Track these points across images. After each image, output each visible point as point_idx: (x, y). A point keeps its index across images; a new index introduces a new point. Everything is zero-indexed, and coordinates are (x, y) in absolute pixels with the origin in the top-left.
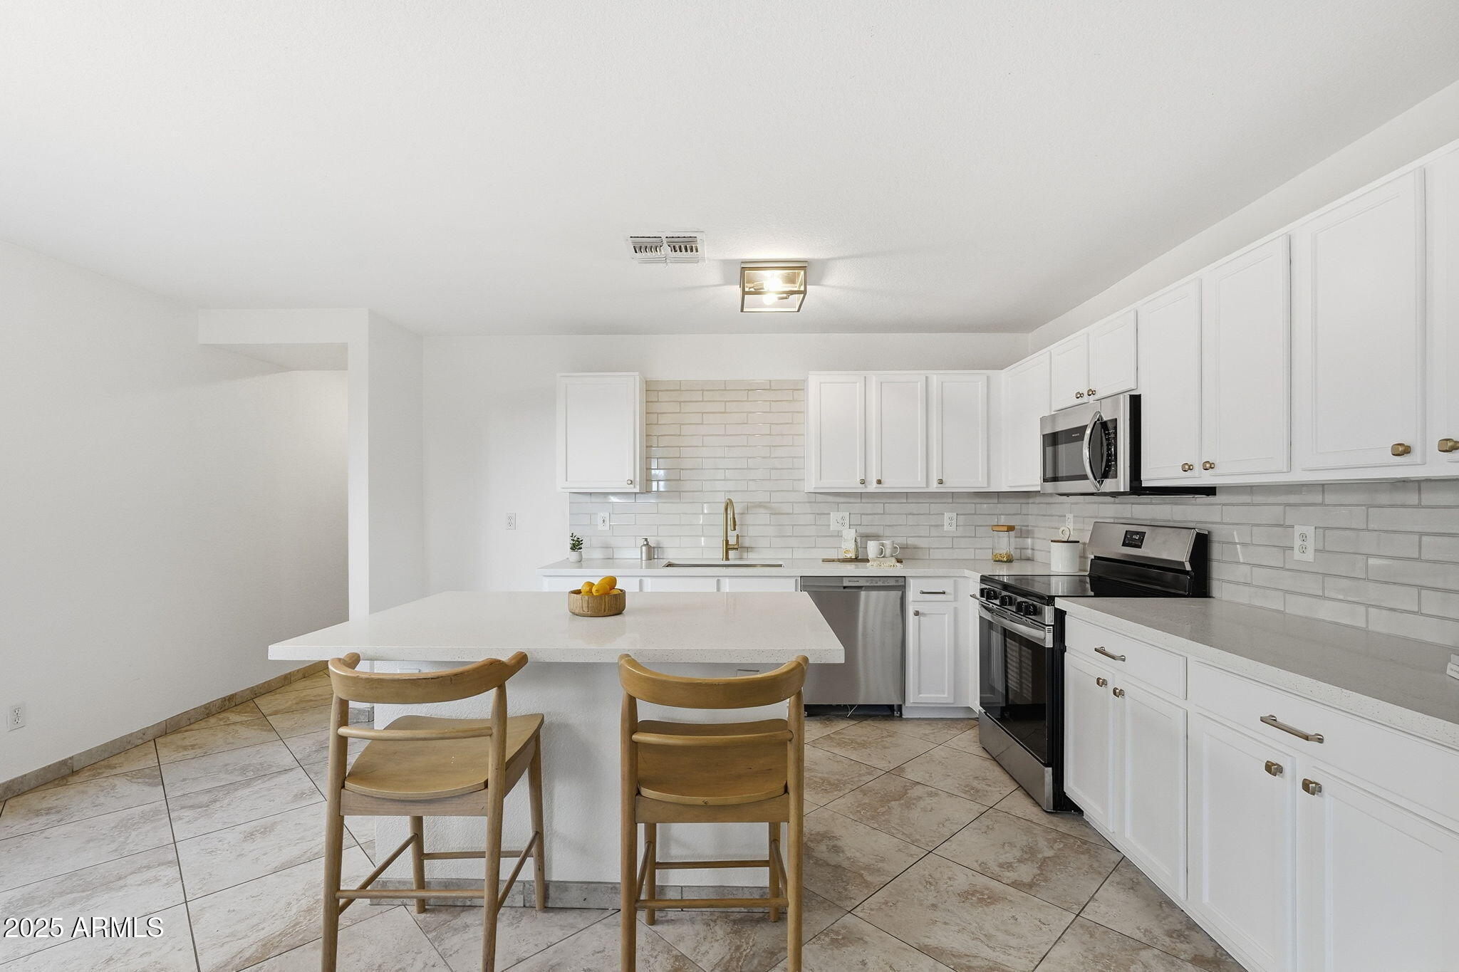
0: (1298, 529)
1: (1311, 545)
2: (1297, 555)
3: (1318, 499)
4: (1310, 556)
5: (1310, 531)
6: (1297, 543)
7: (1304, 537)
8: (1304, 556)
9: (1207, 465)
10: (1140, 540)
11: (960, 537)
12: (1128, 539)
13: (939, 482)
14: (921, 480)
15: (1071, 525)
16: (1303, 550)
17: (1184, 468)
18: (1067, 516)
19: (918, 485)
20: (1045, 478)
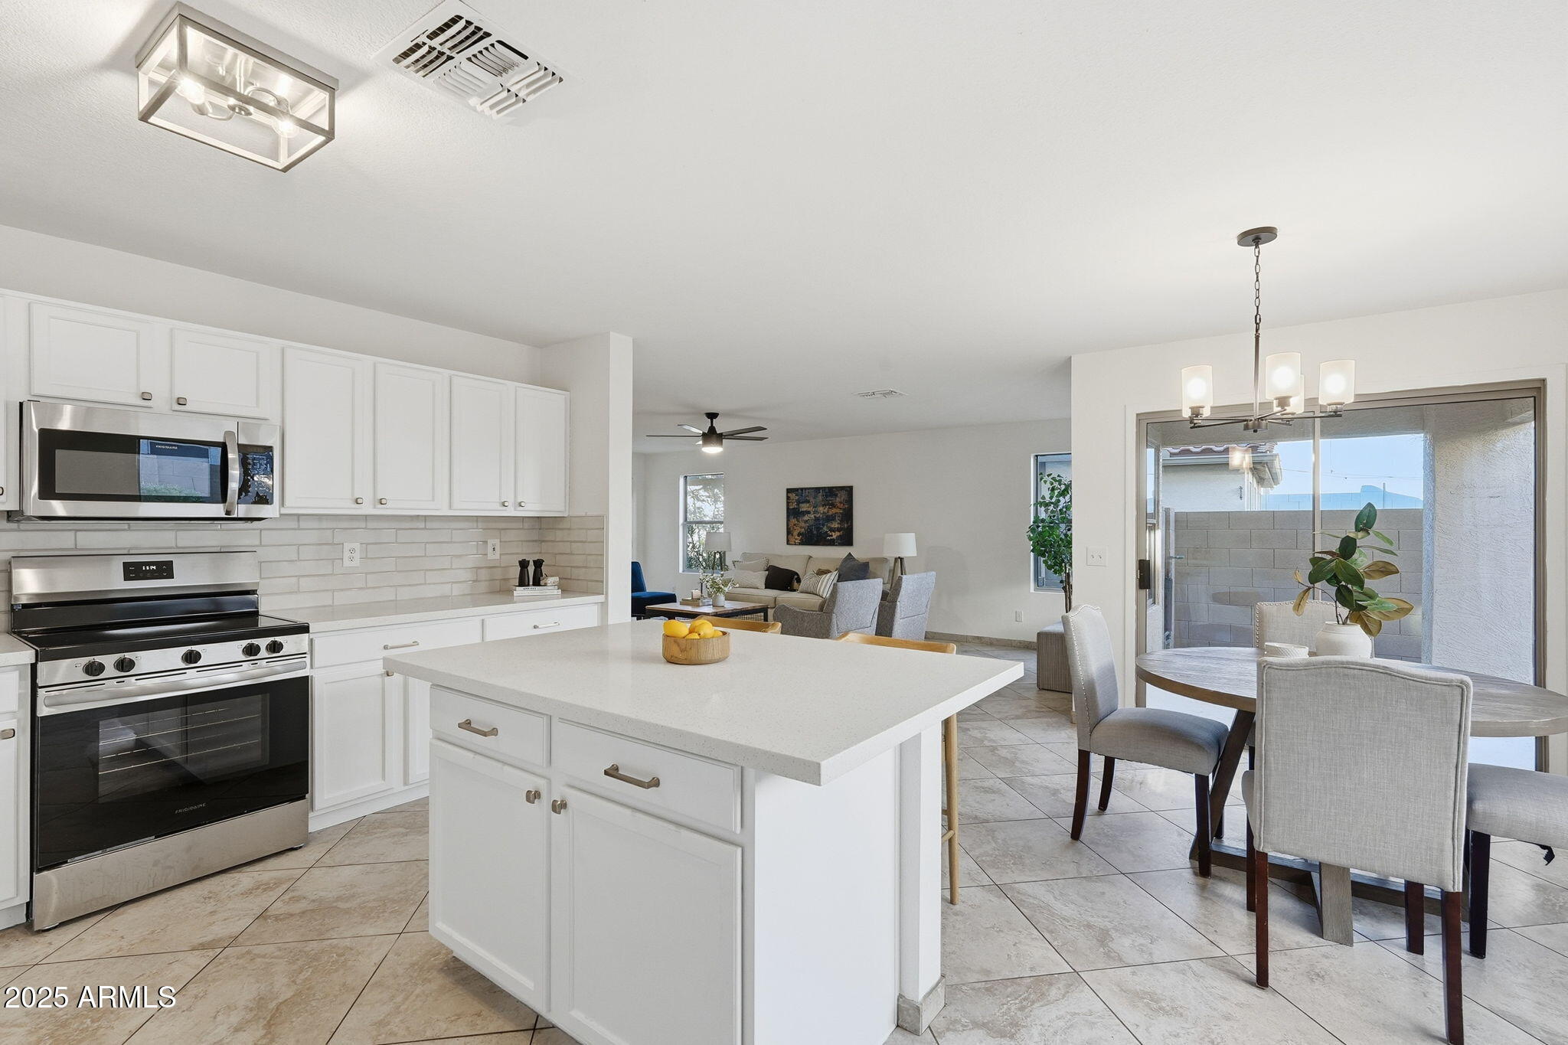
0: (347, 546)
1: (357, 555)
2: (347, 563)
3: (362, 524)
4: (356, 563)
5: (357, 546)
6: (347, 554)
7: (352, 551)
8: (353, 564)
9: (383, 501)
10: (165, 570)
12: (134, 571)
16: (351, 559)
17: (357, 502)
20: (46, 493)
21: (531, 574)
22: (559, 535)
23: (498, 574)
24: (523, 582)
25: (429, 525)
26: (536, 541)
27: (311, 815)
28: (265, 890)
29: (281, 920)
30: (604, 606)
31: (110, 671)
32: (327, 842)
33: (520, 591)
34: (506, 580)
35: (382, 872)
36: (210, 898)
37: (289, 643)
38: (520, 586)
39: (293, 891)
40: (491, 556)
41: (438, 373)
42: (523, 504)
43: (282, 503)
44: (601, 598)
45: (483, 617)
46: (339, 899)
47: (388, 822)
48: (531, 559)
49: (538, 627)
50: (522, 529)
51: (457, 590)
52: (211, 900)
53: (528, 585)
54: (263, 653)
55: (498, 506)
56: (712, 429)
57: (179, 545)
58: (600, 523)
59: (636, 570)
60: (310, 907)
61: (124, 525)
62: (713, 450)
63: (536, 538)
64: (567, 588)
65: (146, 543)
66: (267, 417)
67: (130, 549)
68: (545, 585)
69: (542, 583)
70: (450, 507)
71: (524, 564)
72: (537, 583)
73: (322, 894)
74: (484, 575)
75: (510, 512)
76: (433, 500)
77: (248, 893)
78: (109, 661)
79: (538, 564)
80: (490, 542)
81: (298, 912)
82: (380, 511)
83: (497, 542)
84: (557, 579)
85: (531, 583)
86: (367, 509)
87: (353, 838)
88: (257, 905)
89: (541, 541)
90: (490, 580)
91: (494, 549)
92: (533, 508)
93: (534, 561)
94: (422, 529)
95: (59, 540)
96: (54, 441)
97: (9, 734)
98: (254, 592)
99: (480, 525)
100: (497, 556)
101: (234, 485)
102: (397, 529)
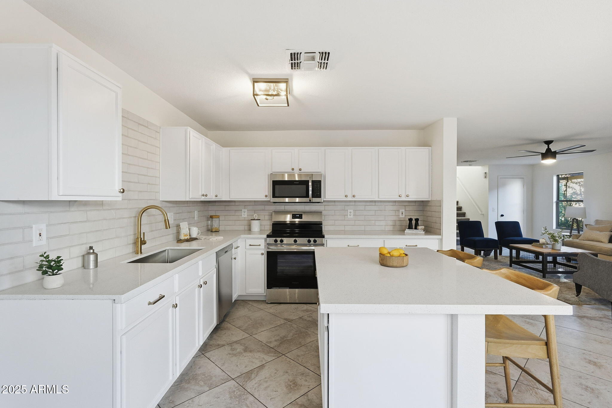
0: (349, 211)
1: (352, 214)
2: (349, 217)
3: (354, 204)
4: (352, 216)
5: (352, 211)
6: (349, 214)
7: (350, 212)
9: (354, 196)
10: (300, 217)
11: (198, 222)
12: (294, 216)
13: (216, 196)
14: (212, 194)
15: (246, 213)
16: (350, 215)
17: (346, 196)
18: (243, 210)
19: (211, 197)
20: (274, 196)
21: (413, 224)
22: (428, 208)
24: (410, 227)
26: (421, 211)
30: (441, 240)
31: (279, 242)
33: (407, 231)
37: (319, 240)
38: (408, 229)
40: (401, 216)
41: (374, 149)
42: (408, 196)
43: (324, 198)
44: (439, 237)
45: (385, 239)
50: (415, 205)
51: (386, 228)
53: (412, 229)
54: (312, 243)
55: (397, 197)
56: (548, 150)
57: (306, 209)
58: (440, 203)
61: (294, 204)
62: (549, 162)
64: (427, 231)
66: (321, 172)
67: (295, 210)
68: (419, 229)
70: (379, 198)
71: (410, 220)
72: (416, 228)
74: (398, 223)
75: (403, 199)
76: (373, 195)
77: (303, 311)
78: (279, 239)
79: (417, 220)
80: (401, 211)
82: (354, 199)
83: (404, 210)
84: (423, 227)
85: (413, 227)
86: (350, 198)
88: (301, 314)
89: (424, 211)
90: (400, 226)
91: (402, 213)
92: (413, 197)
93: (415, 219)
94: (374, 205)
95: (282, 208)
96: (275, 183)
97: (262, 254)
98: (322, 224)
99: (397, 204)
100: (404, 216)
101: (310, 193)
102: (365, 205)
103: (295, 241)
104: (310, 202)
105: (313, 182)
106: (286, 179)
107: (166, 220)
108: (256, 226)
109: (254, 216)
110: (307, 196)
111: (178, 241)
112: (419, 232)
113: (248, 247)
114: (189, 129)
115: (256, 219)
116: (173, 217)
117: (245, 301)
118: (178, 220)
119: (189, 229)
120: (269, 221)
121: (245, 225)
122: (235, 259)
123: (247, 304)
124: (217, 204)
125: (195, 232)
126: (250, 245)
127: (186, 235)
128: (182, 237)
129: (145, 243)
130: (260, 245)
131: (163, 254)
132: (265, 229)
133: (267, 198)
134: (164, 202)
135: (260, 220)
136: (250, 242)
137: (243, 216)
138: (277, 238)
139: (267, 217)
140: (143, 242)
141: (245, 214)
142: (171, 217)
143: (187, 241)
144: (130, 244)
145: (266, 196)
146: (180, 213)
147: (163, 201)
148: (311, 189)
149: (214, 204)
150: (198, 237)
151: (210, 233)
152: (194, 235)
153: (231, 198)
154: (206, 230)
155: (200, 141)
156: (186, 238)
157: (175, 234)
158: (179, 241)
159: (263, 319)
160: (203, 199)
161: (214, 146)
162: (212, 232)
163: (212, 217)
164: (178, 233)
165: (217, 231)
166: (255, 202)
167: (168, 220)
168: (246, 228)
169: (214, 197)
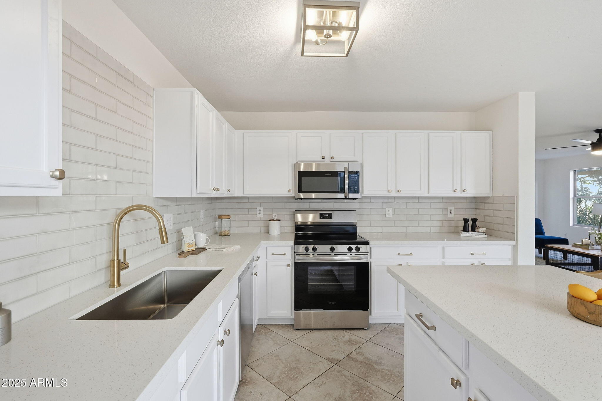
0: (388, 209)
1: (391, 213)
2: (387, 216)
3: (393, 200)
4: (391, 216)
5: (391, 209)
6: (387, 212)
7: (389, 211)
8: (389, 216)
9: (399, 191)
10: (330, 216)
11: (205, 224)
12: (322, 216)
13: (229, 191)
14: (224, 189)
15: (262, 213)
16: (389, 214)
17: (389, 191)
18: (258, 208)
19: (223, 193)
20: (300, 191)
21: (470, 225)
22: (486, 206)
23: (453, 224)
24: (465, 229)
25: (420, 201)
26: (474, 209)
27: (370, 317)
28: (352, 343)
29: (354, 361)
30: (515, 248)
31: (311, 250)
32: (375, 331)
33: (464, 234)
34: (458, 227)
35: (393, 356)
36: (336, 339)
37: (363, 248)
38: (464, 231)
39: (360, 349)
40: (449, 215)
42: (465, 191)
43: (363, 193)
44: (513, 242)
45: (444, 246)
46: (374, 362)
47: (399, 330)
48: (470, 218)
49: (473, 254)
50: (466, 202)
51: (433, 230)
52: (336, 340)
53: (469, 231)
54: (354, 251)
55: (452, 192)
56: (600, 140)
58: (513, 201)
59: (538, 224)
60: (364, 360)
61: (320, 200)
63: (474, 207)
64: (491, 234)
65: (326, 206)
66: (358, 160)
67: (322, 208)
68: (478, 232)
69: (476, 230)
70: (428, 193)
71: (466, 221)
72: (473, 230)
73: (370, 356)
74: (446, 224)
75: (458, 194)
76: (421, 190)
77: (347, 342)
78: (311, 247)
79: (474, 221)
80: (449, 209)
81: (360, 360)
82: (399, 195)
83: (453, 208)
84: (485, 229)
85: (470, 229)
86: (393, 194)
87: (385, 333)
89: (476, 209)
90: (449, 227)
91: (451, 212)
92: (470, 193)
93: (472, 219)
94: (417, 202)
95: (306, 205)
96: (302, 175)
97: (289, 266)
98: (356, 225)
99: (444, 201)
100: (453, 215)
101: (347, 187)
102: (407, 202)
103: (332, 249)
104: (346, 198)
105: (350, 173)
106: (314, 170)
107: (161, 229)
108: (275, 228)
109: (273, 216)
110: (342, 191)
111: (179, 254)
112: (480, 236)
113: (270, 256)
114: (196, 92)
115: (275, 219)
116: (172, 219)
117: (264, 325)
118: (178, 223)
119: (195, 235)
120: (290, 221)
121: (261, 227)
122: (256, 274)
123: (270, 332)
124: (226, 201)
125: (202, 240)
126: (273, 254)
127: (189, 246)
128: (186, 249)
129: (127, 267)
130: (285, 255)
131: (158, 279)
132: (286, 232)
133: (291, 193)
134: (159, 199)
135: (280, 220)
136: (271, 250)
137: (258, 216)
138: (308, 246)
139: (288, 217)
140: (123, 266)
141: (260, 213)
142: (169, 222)
143: (193, 253)
144: (100, 270)
145: (290, 191)
146: (182, 214)
147: (158, 197)
148: (348, 182)
149: (223, 201)
150: (206, 247)
151: (217, 237)
152: (201, 245)
153: (245, 193)
154: (213, 234)
155: (211, 114)
156: (191, 249)
157: (175, 243)
158: (182, 254)
159: (298, 360)
160: (214, 194)
161: (226, 125)
162: (221, 235)
163: (220, 217)
164: (180, 241)
165: (227, 234)
166: (273, 199)
167: (165, 229)
168: (263, 230)
169: (226, 193)
